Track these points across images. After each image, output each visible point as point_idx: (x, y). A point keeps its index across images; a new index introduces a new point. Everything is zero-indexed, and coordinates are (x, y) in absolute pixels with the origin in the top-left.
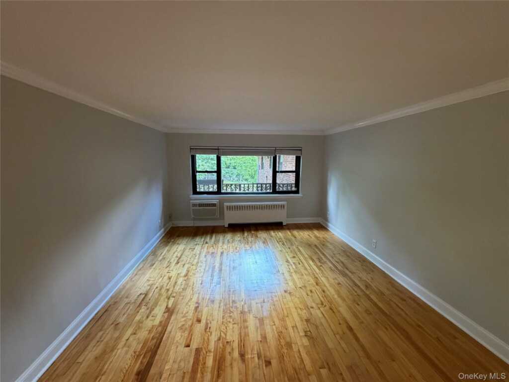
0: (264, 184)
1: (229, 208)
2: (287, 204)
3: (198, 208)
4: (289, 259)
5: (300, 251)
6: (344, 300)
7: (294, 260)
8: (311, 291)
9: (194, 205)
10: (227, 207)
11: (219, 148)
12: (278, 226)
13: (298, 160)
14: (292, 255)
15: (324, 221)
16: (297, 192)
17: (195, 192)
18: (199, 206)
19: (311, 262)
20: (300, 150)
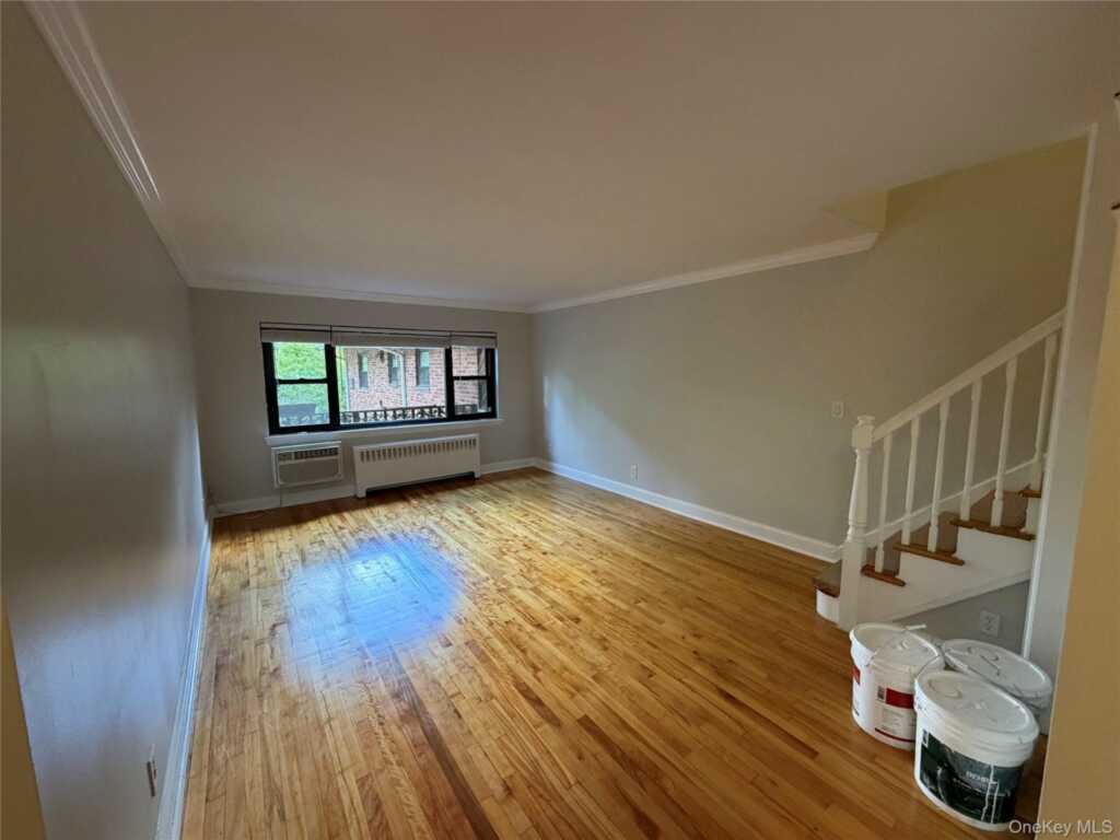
0: (427, 407)
1: (366, 456)
2: (480, 438)
3: (293, 462)
4: (522, 519)
5: (529, 506)
6: (625, 543)
7: (531, 518)
8: (579, 545)
9: (284, 456)
10: (362, 454)
11: (334, 329)
12: (468, 480)
13: (490, 354)
14: (521, 514)
15: (541, 461)
16: (492, 415)
17: (275, 429)
18: (296, 458)
19: (557, 516)
20: (491, 337)
